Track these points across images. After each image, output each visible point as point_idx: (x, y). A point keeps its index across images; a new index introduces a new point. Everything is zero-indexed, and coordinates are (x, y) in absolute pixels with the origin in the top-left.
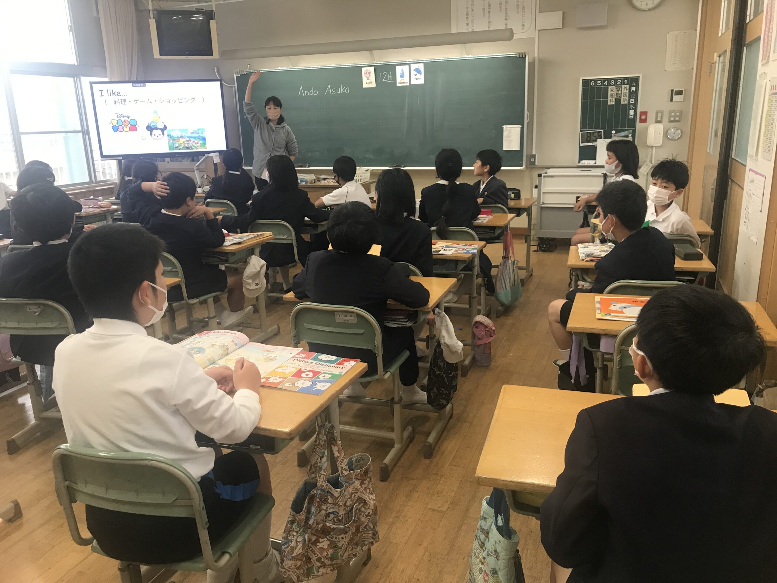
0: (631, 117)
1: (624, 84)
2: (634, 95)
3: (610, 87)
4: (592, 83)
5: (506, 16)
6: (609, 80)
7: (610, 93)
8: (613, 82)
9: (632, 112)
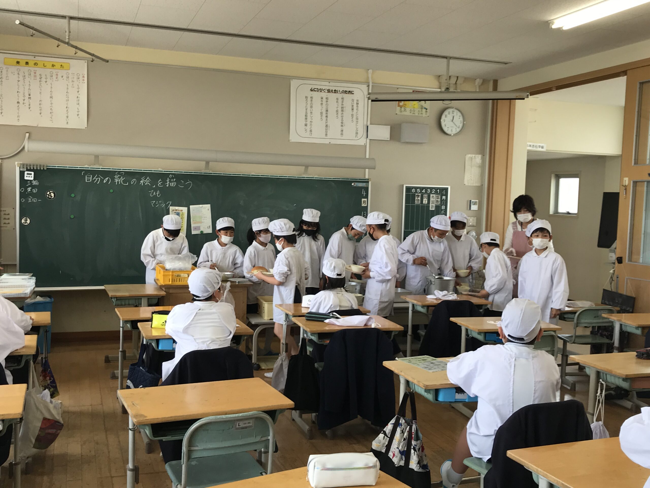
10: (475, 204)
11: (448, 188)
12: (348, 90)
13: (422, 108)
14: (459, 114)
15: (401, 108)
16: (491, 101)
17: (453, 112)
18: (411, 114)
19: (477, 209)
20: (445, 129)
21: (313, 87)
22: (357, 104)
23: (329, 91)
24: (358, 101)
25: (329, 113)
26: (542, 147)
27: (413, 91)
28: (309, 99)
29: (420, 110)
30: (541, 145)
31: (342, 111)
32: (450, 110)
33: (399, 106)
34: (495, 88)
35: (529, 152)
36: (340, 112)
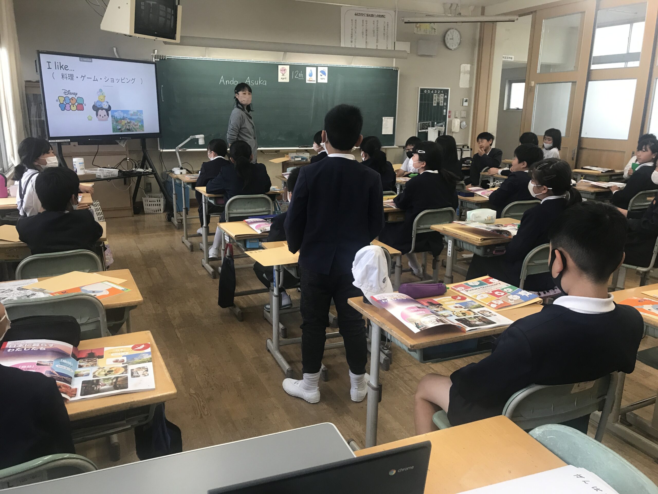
0: (444, 114)
1: (441, 93)
2: (446, 100)
3: (434, 95)
4: (425, 91)
5: (377, 40)
6: (434, 90)
7: (434, 98)
8: (436, 91)
9: (445, 111)
10: (466, 101)
11: (448, 90)
12: (381, 14)
13: (432, 29)
14: (457, 33)
15: (418, 28)
16: (479, 23)
17: (453, 31)
18: (425, 33)
19: (467, 105)
20: (448, 45)
21: (357, 12)
22: (388, 25)
23: (368, 15)
24: (388, 23)
25: (367, 32)
26: (511, 58)
27: (426, 15)
28: (354, 21)
29: (431, 30)
30: (511, 56)
31: (377, 30)
32: (451, 31)
33: (416, 27)
34: (483, 14)
35: (504, 62)
36: (376, 32)
